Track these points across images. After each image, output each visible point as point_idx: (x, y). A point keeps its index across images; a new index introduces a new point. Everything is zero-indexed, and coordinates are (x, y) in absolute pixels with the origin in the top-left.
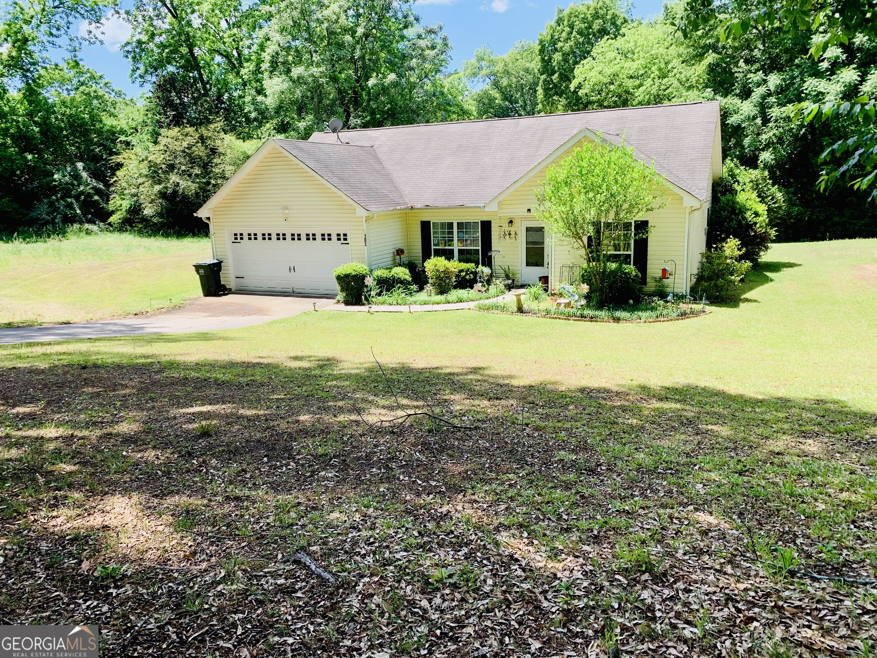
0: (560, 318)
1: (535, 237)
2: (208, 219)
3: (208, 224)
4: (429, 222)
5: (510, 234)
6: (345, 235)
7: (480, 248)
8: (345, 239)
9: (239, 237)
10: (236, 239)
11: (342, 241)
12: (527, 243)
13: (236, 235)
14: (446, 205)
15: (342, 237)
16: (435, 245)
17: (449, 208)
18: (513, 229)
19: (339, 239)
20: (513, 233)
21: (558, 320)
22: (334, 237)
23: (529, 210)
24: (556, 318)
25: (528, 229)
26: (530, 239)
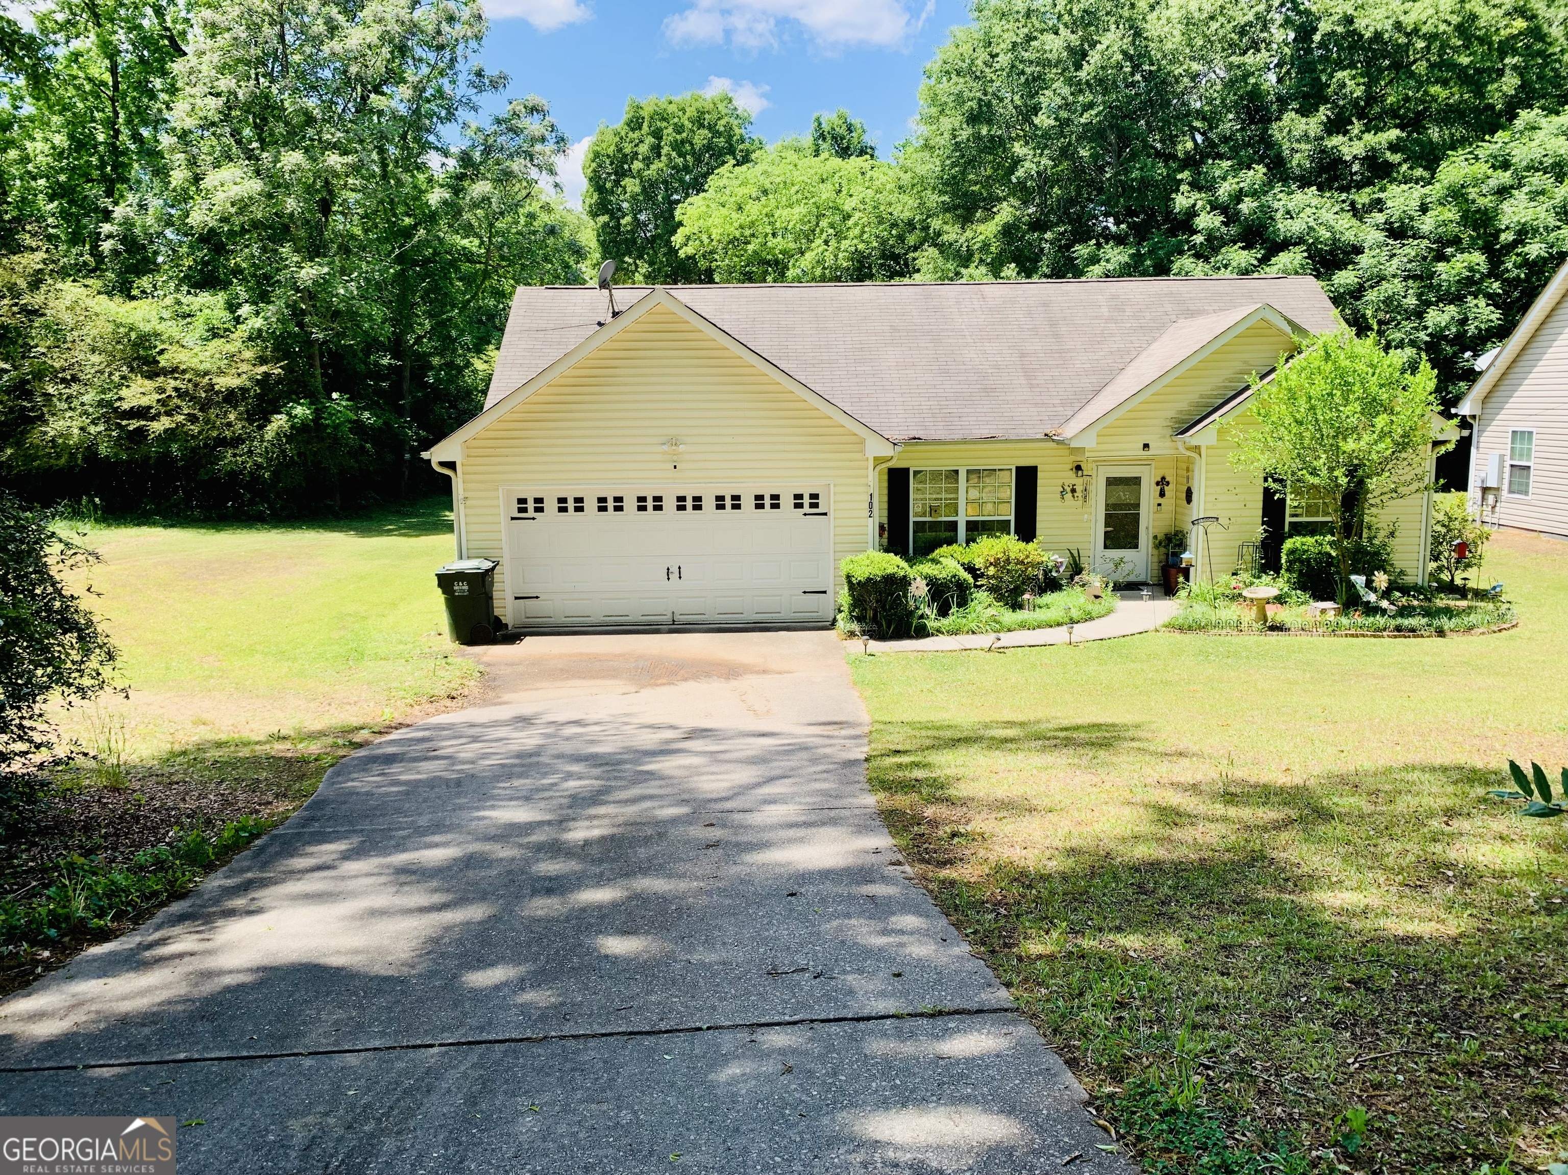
0: (1363, 636)
1: (1123, 494)
2: (452, 465)
3: (449, 478)
4: (908, 470)
5: (1073, 491)
6: (814, 496)
7: (1012, 518)
8: (814, 505)
9: (531, 505)
10: (521, 510)
11: (806, 509)
12: (1107, 505)
13: (522, 501)
14: (956, 437)
15: (806, 501)
16: (916, 515)
17: (964, 441)
18: (1079, 483)
19: (798, 506)
20: (1079, 489)
21: (1361, 639)
22: (787, 501)
23: (1146, 446)
24: (1357, 636)
25: (1112, 482)
26: (1112, 501)
